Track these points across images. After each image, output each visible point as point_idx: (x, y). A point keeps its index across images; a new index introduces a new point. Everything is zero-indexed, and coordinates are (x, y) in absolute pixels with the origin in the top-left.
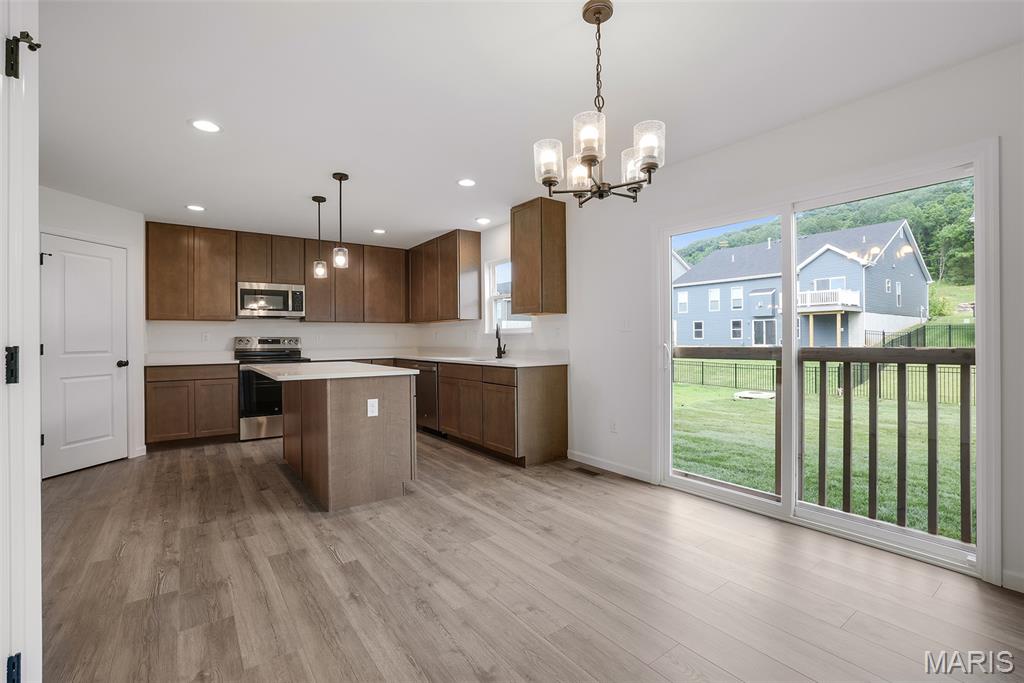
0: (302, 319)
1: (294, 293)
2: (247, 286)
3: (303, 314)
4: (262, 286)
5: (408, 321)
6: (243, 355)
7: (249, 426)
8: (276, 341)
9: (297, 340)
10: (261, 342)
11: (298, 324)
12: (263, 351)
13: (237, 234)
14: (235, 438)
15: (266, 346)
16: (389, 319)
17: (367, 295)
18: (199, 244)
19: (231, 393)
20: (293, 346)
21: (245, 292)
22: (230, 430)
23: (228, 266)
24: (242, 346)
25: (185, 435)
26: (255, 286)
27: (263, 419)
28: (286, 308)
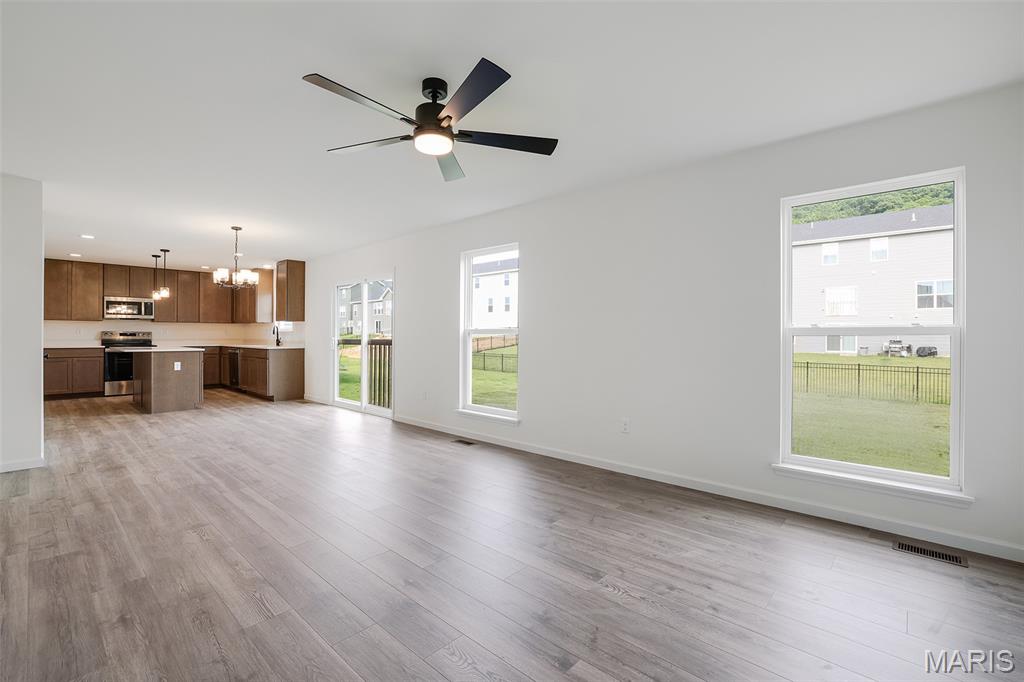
0: (153, 320)
1: (146, 304)
2: (112, 299)
3: (152, 317)
4: (124, 299)
5: (233, 322)
6: (107, 343)
7: (112, 387)
8: (134, 334)
9: (149, 334)
10: (121, 335)
11: (150, 323)
12: (124, 340)
13: (104, 266)
14: (101, 394)
15: (126, 337)
16: (218, 320)
17: (202, 305)
18: (76, 270)
19: (99, 366)
20: (146, 337)
21: (109, 303)
22: (98, 389)
23: (96, 287)
24: (107, 337)
25: (65, 391)
26: (119, 299)
27: (124, 383)
28: (140, 313)
